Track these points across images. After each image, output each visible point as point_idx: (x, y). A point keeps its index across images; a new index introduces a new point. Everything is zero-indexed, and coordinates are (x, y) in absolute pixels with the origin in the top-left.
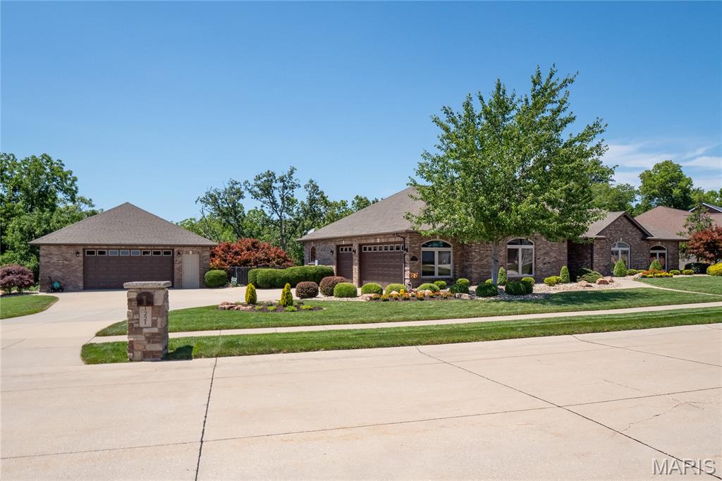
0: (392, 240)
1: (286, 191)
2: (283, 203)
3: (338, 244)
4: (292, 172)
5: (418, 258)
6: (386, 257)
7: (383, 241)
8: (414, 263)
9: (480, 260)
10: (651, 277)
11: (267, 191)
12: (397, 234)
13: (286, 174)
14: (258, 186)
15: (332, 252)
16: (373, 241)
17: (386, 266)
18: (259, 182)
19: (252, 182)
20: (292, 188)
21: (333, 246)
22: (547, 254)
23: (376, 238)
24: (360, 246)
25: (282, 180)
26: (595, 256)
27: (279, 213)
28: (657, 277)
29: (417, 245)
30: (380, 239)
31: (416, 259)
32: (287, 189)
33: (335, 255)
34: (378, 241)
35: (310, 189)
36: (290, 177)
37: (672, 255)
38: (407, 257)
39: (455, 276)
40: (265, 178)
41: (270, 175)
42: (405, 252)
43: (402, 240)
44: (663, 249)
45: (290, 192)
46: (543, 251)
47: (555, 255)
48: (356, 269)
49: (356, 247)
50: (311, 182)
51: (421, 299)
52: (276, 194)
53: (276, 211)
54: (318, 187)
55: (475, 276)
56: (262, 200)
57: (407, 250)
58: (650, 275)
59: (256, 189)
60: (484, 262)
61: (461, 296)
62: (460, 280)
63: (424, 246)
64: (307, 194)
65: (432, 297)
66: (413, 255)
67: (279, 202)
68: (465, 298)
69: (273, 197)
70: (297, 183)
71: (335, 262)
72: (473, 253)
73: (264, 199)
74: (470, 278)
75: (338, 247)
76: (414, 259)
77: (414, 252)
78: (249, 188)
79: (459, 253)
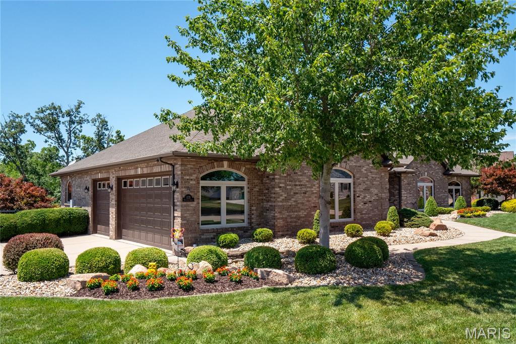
0: (157, 169)
1: (73, 126)
2: (70, 138)
3: (94, 177)
4: (79, 107)
5: (195, 197)
6: (150, 196)
7: (146, 171)
8: (188, 206)
9: (287, 199)
10: (470, 217)
11: (52, 125)
12: (161, 159)
13: (73, 107)
14: (41, 119)
15: (87, 189)
16: (132, 172)
17: (150, 209)
18: (41, 115)
19: (34, 115)
20: (80, 123)
21: (88, 180)
22: (367, 190)
23: (137, 168)
24: (119, 180)
25: (69, 114)
26: (403, 192)
27: (66, 149)
28: (476, 216)
29: (194, 177)
30: (142, 168)
31: (192, 199)
32: (74, 123)
33: (90, 193)
34: (139, 171)
35: (97, 124)
36: (79, 112)
37: (465, 190)
38: (178, 196)
39: (250, 223)
40: (48, 112)
41: (55, 108)
42: (174, 188)
43: (170, 168)
44: (459, 185)
45: (78, 127)
46: (362, 187)
47: (376, 191)
48: (113, 211)
49: (113, 182)
50: (99, 116)
51: (188, 289)
52: (63, 129)
53: (62, 146)
54: (106, 122)
55: (280, 223)
56: (46, 134)
57: (177, 185)
58: (469, 215)
59: (38, 122)
60: (292, 202)
61: (268, 273)
62: (259, 230)
63: (204, 178)
64: (95, 129)
65: (211, 281)
66: (186, 192)
67: (65, 136)
68: (277, 279)
69: (59, 133)
70: (85, 118)
71: (91, 202)
72: (278, 189)
73: (49, 134)
74: (272, 227)
75: (95, 182)
76: (188, 198)
77: (188, 188)
78: (31, 121)
79: (256, 189)
